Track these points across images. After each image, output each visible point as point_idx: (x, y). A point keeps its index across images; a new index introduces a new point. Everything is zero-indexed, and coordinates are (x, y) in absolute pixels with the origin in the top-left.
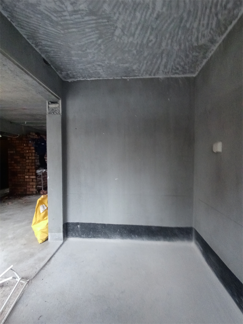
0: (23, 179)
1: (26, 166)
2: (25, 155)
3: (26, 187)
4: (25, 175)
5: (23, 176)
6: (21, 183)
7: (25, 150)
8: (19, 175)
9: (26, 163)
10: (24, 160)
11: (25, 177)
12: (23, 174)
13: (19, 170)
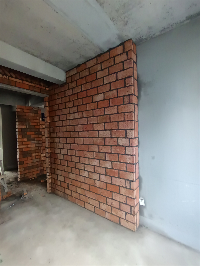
0: (39, 158)
1: (43, 143)
2: (41, 131)
3: (43, 166)
4: (41, 153)
5: (39, 155)
6: (37, 163)
7: (41, 125)
8: (34, 154)
9: (42, 139)
10: (40, 136)
11: (41, 155)
12: (39, 152)
13: (33, 149)
